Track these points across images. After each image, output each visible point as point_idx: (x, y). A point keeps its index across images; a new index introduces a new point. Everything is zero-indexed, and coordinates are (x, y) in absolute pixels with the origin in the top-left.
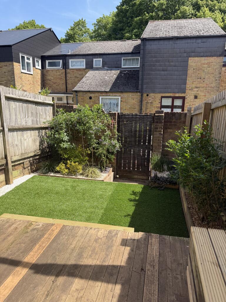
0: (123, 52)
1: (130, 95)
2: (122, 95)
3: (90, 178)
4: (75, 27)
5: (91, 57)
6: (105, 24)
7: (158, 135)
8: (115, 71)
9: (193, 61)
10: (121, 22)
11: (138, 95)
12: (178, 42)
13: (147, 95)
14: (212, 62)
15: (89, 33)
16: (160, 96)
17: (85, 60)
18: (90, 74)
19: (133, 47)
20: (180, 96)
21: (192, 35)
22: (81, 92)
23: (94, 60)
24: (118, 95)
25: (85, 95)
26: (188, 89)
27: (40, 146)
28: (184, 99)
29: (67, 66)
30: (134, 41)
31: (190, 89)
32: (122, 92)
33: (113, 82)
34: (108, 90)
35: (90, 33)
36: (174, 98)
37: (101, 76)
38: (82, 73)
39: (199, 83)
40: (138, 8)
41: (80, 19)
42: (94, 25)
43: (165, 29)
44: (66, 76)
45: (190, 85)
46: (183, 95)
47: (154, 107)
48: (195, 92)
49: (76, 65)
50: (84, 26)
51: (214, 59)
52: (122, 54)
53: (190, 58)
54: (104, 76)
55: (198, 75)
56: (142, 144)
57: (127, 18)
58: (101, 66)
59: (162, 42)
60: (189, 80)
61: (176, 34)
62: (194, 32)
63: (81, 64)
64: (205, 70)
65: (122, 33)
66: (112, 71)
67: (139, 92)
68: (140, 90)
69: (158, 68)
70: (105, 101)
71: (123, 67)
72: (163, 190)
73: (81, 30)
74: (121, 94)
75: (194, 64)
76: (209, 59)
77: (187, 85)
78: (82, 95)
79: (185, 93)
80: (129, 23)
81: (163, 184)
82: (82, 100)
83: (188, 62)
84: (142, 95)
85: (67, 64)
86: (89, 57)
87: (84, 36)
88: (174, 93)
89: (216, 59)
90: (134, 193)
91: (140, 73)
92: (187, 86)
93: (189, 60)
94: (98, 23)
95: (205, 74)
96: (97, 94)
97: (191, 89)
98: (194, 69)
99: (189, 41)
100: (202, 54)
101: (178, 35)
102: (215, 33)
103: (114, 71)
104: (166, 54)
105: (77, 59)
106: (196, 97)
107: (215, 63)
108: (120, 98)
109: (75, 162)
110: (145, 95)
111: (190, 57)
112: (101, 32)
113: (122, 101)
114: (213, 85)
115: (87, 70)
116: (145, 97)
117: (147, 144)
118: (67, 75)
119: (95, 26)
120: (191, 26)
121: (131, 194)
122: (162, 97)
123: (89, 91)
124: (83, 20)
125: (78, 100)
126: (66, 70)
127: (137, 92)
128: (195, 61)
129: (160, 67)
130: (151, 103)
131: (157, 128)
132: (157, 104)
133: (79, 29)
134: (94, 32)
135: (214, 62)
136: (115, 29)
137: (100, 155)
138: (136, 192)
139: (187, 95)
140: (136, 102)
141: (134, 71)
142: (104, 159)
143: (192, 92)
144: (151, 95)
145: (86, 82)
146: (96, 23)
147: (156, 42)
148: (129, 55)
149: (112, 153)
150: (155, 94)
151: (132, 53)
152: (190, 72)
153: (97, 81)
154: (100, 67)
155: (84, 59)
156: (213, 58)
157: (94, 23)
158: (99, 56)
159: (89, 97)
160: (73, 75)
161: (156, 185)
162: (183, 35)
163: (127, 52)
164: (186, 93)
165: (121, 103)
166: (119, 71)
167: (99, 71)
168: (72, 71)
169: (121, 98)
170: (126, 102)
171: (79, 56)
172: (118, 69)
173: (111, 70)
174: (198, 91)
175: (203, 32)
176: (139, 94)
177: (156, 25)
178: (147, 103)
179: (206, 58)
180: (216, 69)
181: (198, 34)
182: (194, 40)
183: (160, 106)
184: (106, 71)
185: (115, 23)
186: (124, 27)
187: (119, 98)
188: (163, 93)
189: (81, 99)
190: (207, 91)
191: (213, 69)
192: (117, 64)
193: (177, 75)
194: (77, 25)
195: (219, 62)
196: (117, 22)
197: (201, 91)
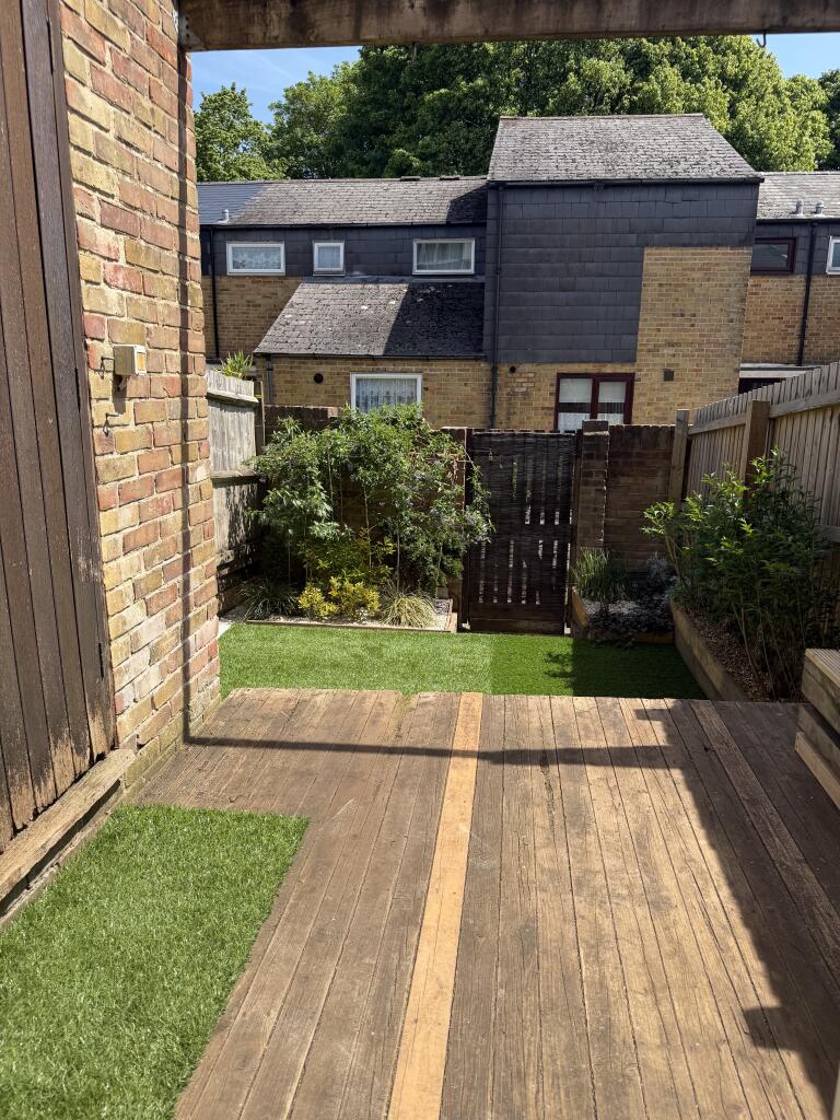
0: (417, 220)
1: (455, 367)
2: (427, 369)
3: (407, 627)
4: (209, 114)
5: (304, 236)
6: (317, 107)
7: (593, 495)
8: (391, 286)
9: (656, 260)
10: (378, 104)
11: (482, 370)
12: (611, 196)
13: (513, 370)
14: (718, 265)
15: (259, 139)
16: (555, 374)
17: (282, 246)
18: (305, 294)
19: (447, 202)
20: (618, 371)
21: (652, 175)
22: (283, 360)
23: (316, 246)
24: (414, 368)
25: (299, 368)
26: (642, 350)
27: (230, 536)
28: (629, 381)
29: (218, 268)
30: (445, 183)
31: (649, 351)
32: (426, 359)
33: (390, 325)
34: (379, 352)
35: (262, 139)
36: (597, 380)
37: (346, 302)
38: (271, 290)
39: (680, 331)
40: (439, 57)
41: (223, 88)
42: (276, 110)
43: (561, 151)
44: (214, 301)
45: (650, 335)
46: (626, 369)
47: (536, 409)
48: (666, 357)
49: (251, 263)
50: (240, 113)
51: (723, 254)
52: (412, 227)
53: (647, 251)
54: (356, 302)
55: (673, 305)
56: (542, 522)
57: (400, 91)
58: (341, 268)
59: (556, 196)
60: (646, 320)
61: (599, 172)
62: (656, 165)
63: (270, 259)
64: (697, 290)
65: (382, 144)
66: (381, 286)
67: (485, 359)
68: (488, 353)
69: (546, 279)
70: (369, 389)
71: (416, 271)
72: (632, 648)
73: (231, 127)
74: (423, 365)
75: (661, 271)
76: (709, 254)
77: (639, 338)
78: (287, 367)
79: (635, 361)
80: (409, 107)
81: (627, 631)
82: (289, 386)
83: (642, 262)
84: (494, 370)
85: (217, 260)
86: (300, 238)
87: (241, 150)
88: (599, 362)
89: (728, 253)
90: (555, 659)
91: (488, 295)
92: (642, 340)
93: (645, 257)
94: (292, 103)
95: (697, 300)
96: (340, 366)
97: (654, 351)
98: (661, 285)
99: (644, 195)
100: (686, 238)
101: (609, 176)
102: (722, 170)
103: (386, 286)
104: (570, 233)
105: (255, 241)
106: (669, 376)
107: (726, 267)
108: (419, 377)
109: (353, 582)
110: (504, 369)
111: (647, 245)
112: (303, 136)
113: (426, 389)
114: (723, 336)
115: (292, 281)
116: (503, 377)
117: (557, 523)
118: (220, 297)
119: (278, 114)
120: (644, 143)
121: (546, 661)
122: (561, 376)
123: (314, 357)
124: (238, 91)
125: (274, 386)
126: (213, 278)
127: (476, 359)
128: (665, 259)
129: (552, 279)
130: (526, 394)
131: (589, 474)
132: (545, 399)
133: (222, 122)
134: (279, 133)
135: (724, 265)
136: (356, 127)
137: (421, 558)
138: (558, 656)
139: (640, 370)
140: (474, 393)
141: (455, 285)
142: (433, 570)
143: (658, 360)
144: (526, 367)
145: (294, 322)
146: (284, 102)
147: (538, 197)
148: (440, 232)
149: (455, 553)
150: (539, 367)
151: (448, 227)
152: (649, 293)
153: (335, 322)
154: (339, 272)
155: (279, 241)
156: (722, 250)
157: (275, 101)
158: (331, 233)
159: (313, 376)
160: (242, 298)
161: (609, 635)
162: (625, 176)
163: (430, 222)
164: (638, 362)
165: (423, 394)
166: (404, 288)
167: (335, 287)
168: (236, 282)
169: (424, 379)
170: (441, 394)
171: (263, 233)
172: (400, 278)
173: (376, 282)
174: (674, 356)
175: (683, 165)
176: (483, 365)
177: (527, 135)
178: (513, 394)
179: (699, 250)
180: (730, 285)
181: (669, 173)
182: (661, 194)
183: (553, 405)
184: (359, 286)
185: (356, 106)
186: (392, 123)
187: (416, 380)
188: (563, 362)
189: (287, 382)
190: (703, 356)
191: (721, 285)
192: (396, 262)
193: (608, 305)
194: (216, 108)
195: (738, 265)
196: (364, 104)
197: (683, 356)
